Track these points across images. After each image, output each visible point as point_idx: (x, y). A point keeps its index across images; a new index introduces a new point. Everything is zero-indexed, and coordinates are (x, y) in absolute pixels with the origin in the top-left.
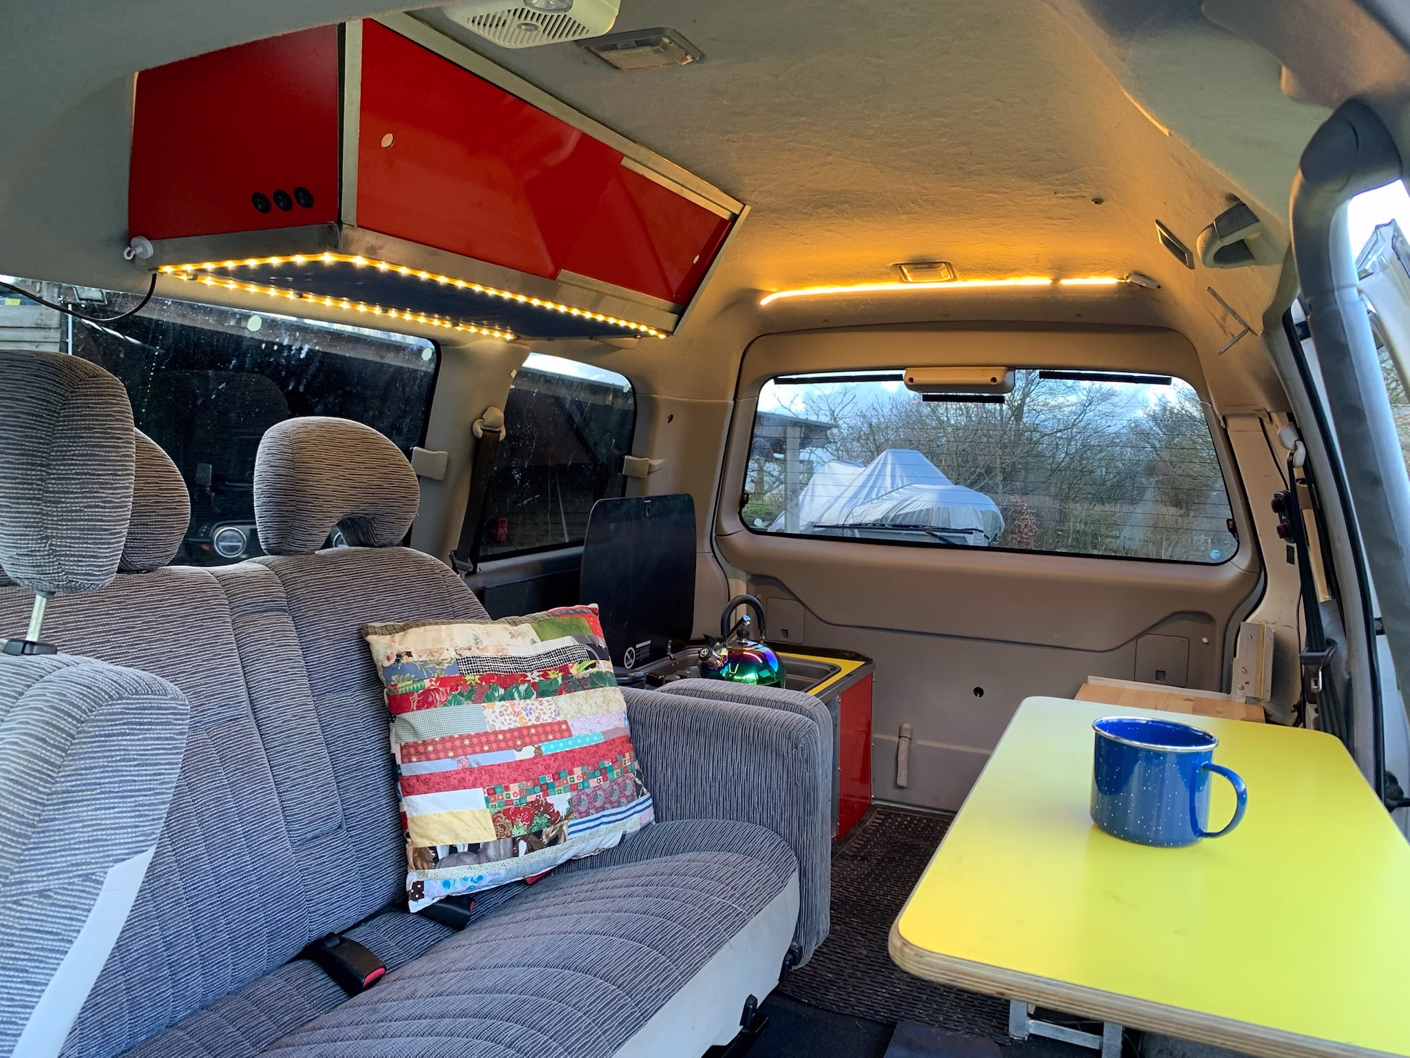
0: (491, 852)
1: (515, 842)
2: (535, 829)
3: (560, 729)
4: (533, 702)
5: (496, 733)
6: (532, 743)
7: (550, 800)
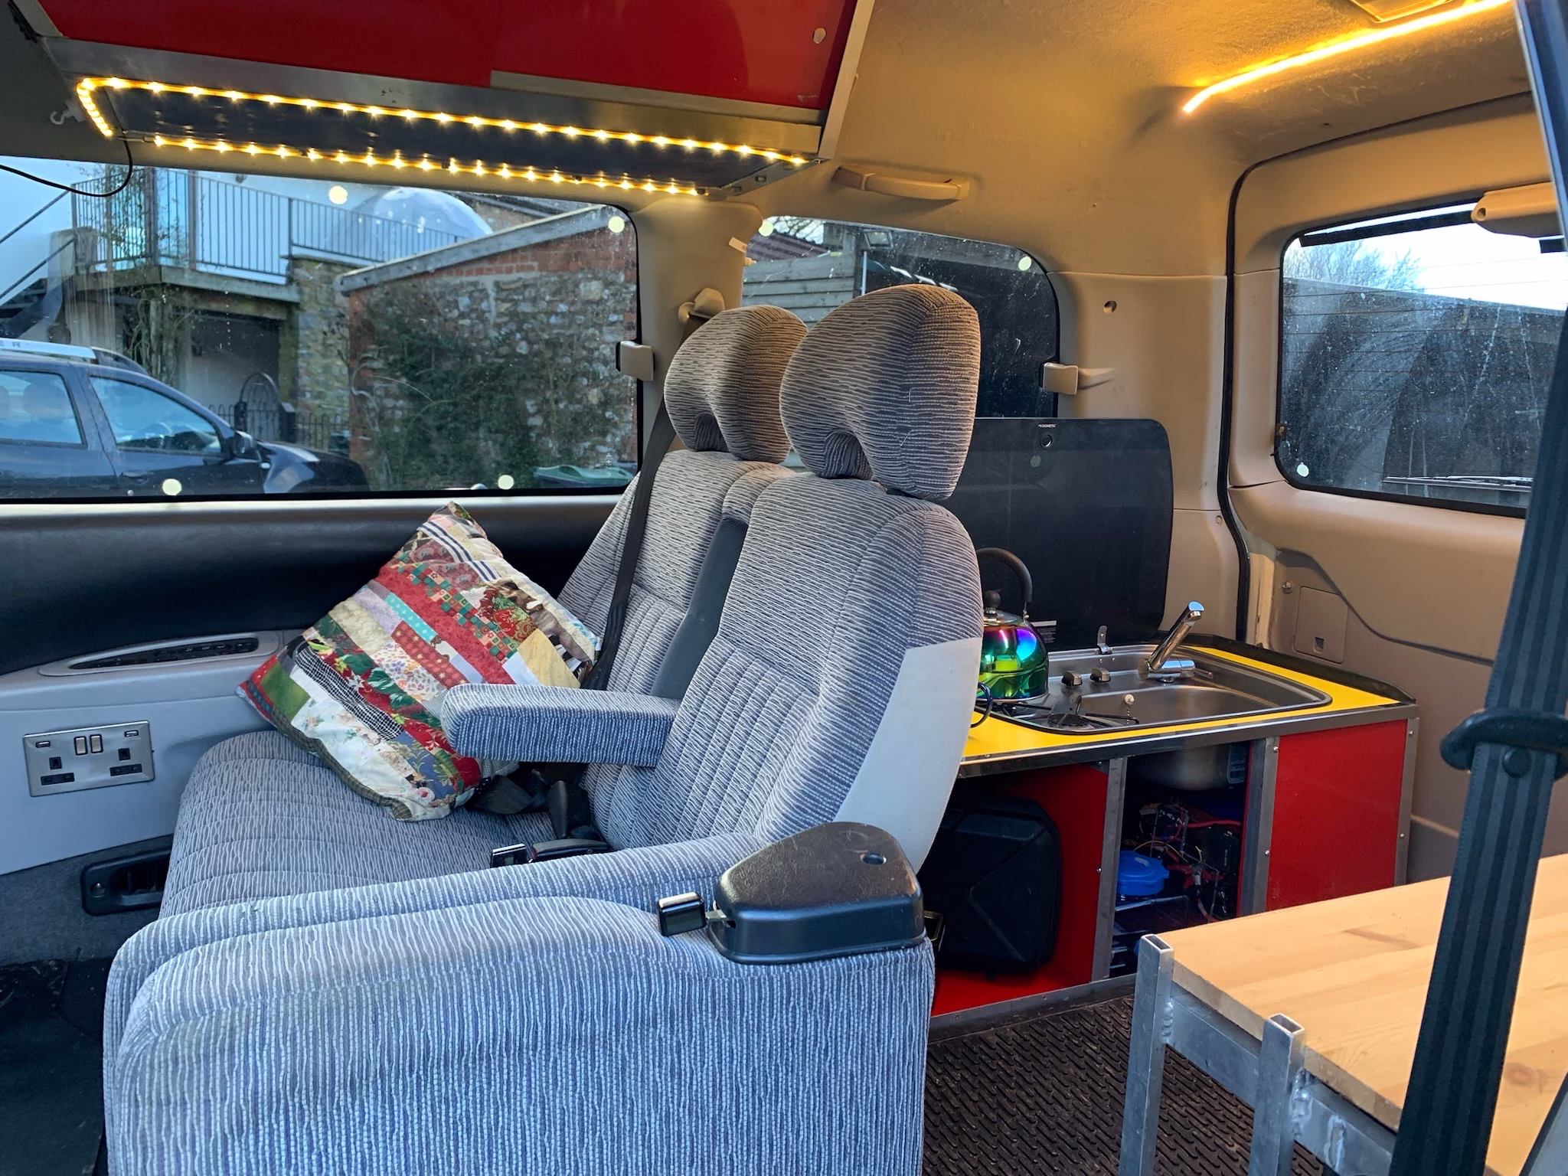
2: (511, 603)
4: (386, 668)
7: (476, 604)
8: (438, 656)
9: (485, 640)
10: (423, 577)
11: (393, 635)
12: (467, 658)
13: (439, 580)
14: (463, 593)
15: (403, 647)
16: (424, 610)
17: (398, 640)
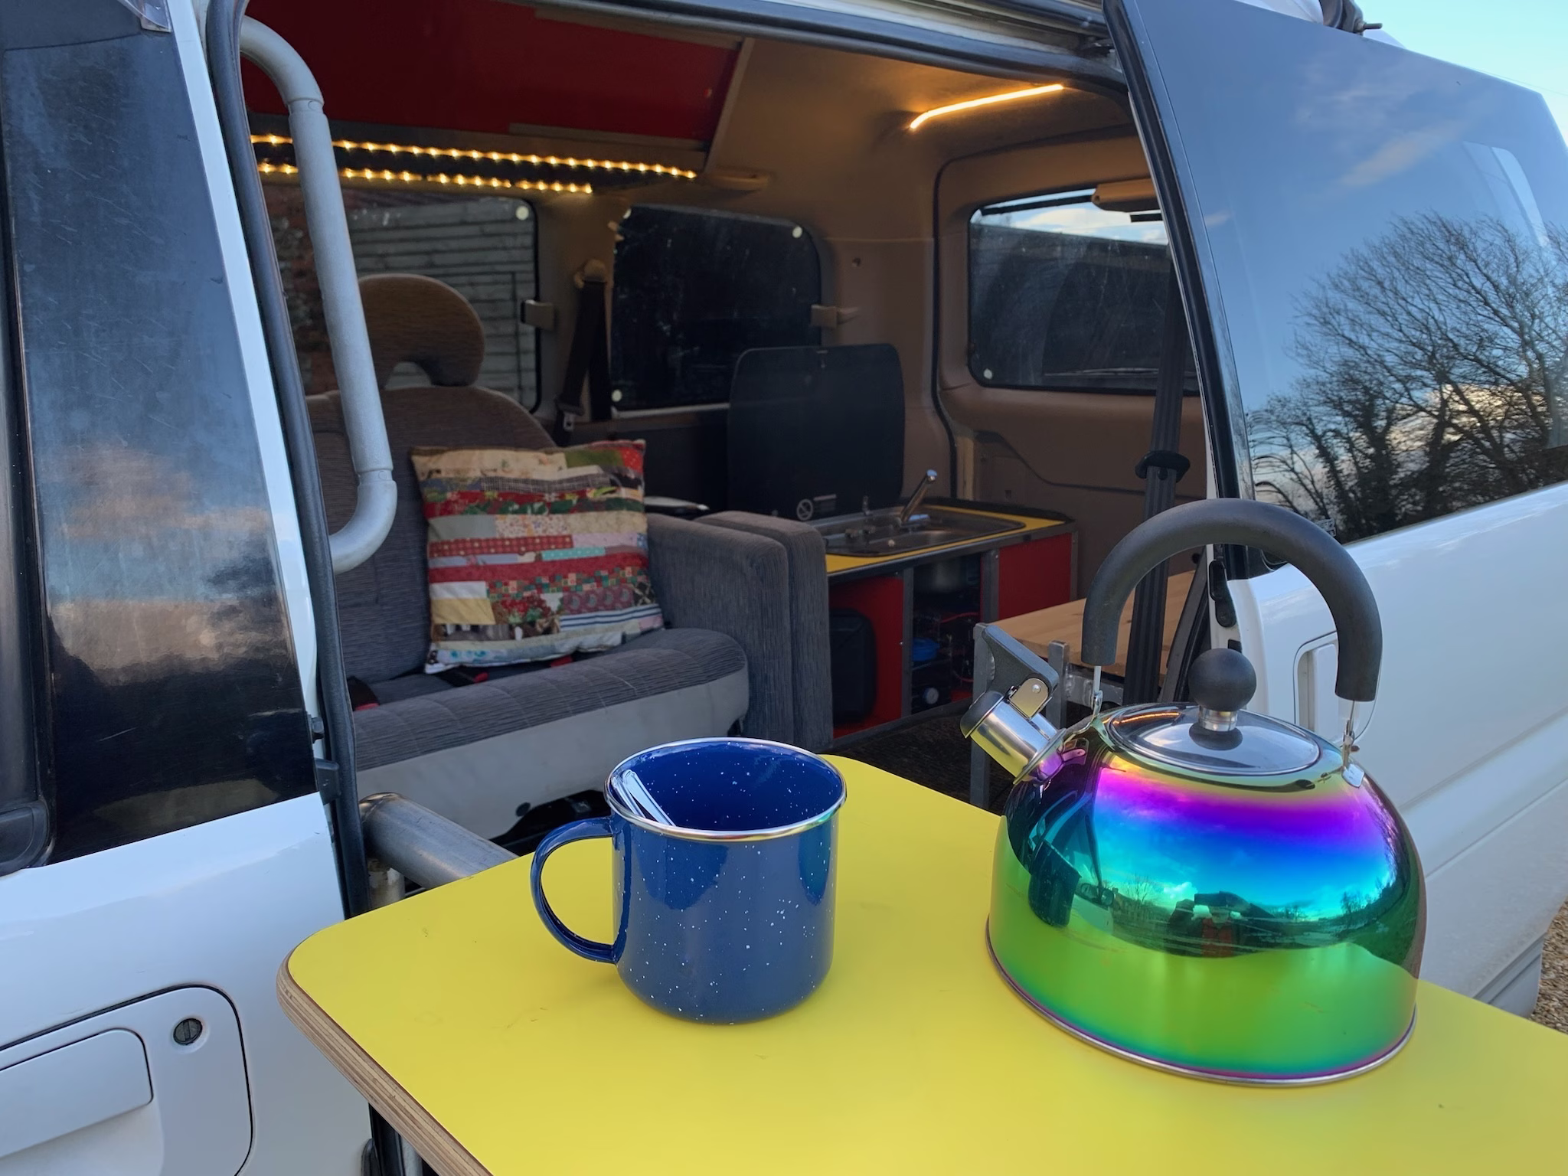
0: (490, 633)
1: (511, 628)
2: (529, 619)
3: (565, 542)
4: (543, 519)
5: (503, 540)
6: (534, 550)
7: (543, 597)
8: (528, 551)
9: (513, 584)
10: (599, 581)
11: (570, 536)
12: (511, 566)
13: (586, 587)
14: (560, 595)
15: (555, 537)
16: (569, 565)
17: (564, 537)
